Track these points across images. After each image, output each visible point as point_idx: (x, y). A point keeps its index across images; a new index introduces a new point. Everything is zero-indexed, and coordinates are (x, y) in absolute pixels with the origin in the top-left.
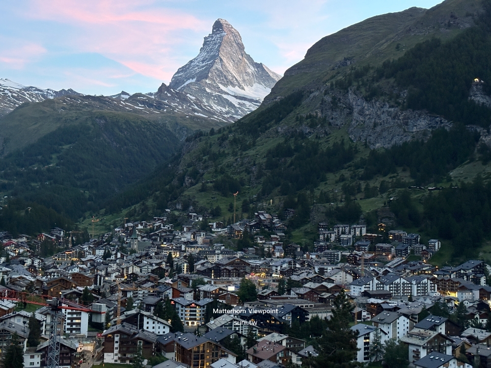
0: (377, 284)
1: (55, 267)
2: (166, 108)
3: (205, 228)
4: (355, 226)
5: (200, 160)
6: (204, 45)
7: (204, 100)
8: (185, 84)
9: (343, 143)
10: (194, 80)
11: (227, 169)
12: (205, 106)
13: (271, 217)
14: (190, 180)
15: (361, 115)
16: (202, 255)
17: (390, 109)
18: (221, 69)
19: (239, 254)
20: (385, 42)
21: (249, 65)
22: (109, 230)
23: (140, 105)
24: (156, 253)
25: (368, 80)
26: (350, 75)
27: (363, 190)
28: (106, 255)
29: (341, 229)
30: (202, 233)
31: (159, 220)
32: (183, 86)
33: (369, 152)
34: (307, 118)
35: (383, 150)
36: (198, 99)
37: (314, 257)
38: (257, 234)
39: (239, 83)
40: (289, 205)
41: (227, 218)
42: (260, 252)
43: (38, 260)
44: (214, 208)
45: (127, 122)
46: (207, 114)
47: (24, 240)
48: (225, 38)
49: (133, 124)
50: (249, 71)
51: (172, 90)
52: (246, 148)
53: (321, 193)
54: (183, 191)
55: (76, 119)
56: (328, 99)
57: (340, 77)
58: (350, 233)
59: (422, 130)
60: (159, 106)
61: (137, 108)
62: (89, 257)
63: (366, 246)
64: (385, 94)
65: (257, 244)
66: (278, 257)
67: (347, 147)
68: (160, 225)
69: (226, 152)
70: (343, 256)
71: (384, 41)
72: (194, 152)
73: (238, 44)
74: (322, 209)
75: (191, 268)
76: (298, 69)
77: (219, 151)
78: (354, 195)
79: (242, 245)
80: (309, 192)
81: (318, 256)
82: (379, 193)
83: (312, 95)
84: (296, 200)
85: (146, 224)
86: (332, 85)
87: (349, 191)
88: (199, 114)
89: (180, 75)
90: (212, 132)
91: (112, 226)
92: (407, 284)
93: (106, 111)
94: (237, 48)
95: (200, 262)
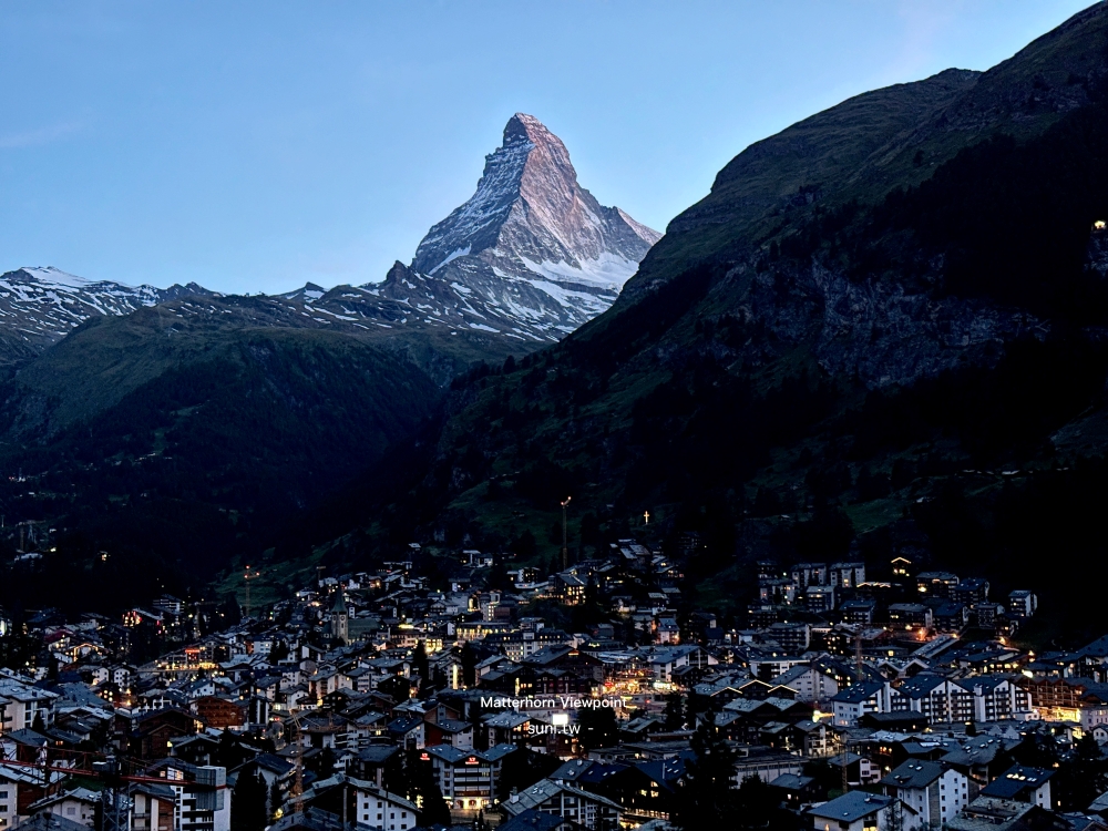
0: (892, 698)
1: (161, 686)
2: (406, 316)
3: (500, 581)
5: (483, 428)
6: (485, 173)
7: (491, 295)
8: (447, 261)
9: (804, 378)
10: (467, 251)
11: (545, 447)
12: (493, 308)
13: (646, 552)
14: (463, 476)
15: (843, 313)
16: (493, 645)
17: (907, 299)
18: (527, 225)
19: (576, 640)
20: (889, 150)
21: (588, 212)
22: (285, 595)
23: (348, 312)
24: (390, 645)
25: (854, 236)
26: (815, 223)
27: (854, 483)
28: (278, 653)
30: (493, 595)
31: (395, 567)
32: (442, 265)
33: (864, 396)
34: (721, 325)
35: (895, 390)
36: (476, 294)
37: (748, 639)
38: (617, 592)
39: (566, 253)
40: (687, 524)
41: (549, 558)
42: (624, 633)
43: (124, 671)
44: (519, 536)
45: (320, 351)
46: (499, 325)
47: (93, 625)
48: (532, 156)
49: (331, 353)
50: (588, 224)
51: (418, 275)
52: (586, 398)
53: (760, 492)
54: (447, 502)
55: (207, 349)
56: (766, 279)
57: (791, 231)
58: (828, 582)
59: (981, 341)
60: (391, 312)
61: (342, 317)
62: (238, 659)
63: (867, 609)
64: (896, 264)
65: (618, 616)
66: (666, 644)
67: (814, 387)
68: (398, 581)
69: (543, 408)
70: (814, 635)
71: (887, 146)
72: (471, 413)
73: (562, 167)
74: (763, 530)
75: (468, 676)
76: (698, 216)
77: (527, 406)
78: (834, 494)
79: (585, 619)
80: (731, 492)
81: (757, 638)
82: (891, 489)
83: (729, 274)
84: (703, 510)
85: (366, 579)
86: (774, 249)
87: (823, 487)
88: (481, 327)
89: (434, 240)
90: (510, 366)
91: (291, 587)
92: (962, 694)
93: (271, 328)
94: (560, 177)
95: (487, 661)
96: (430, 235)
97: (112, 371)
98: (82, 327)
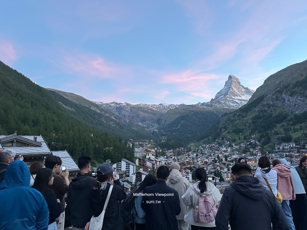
1: (181, 159)
2: (214, 106)
3: (230, 146)
4: (290, 143)
5: (227, 122)
6: (225, 84)
7: (227, 102)
9: (282, 113)
10: (223, 96)
11: (237, 125)
12: (227, 104)
13: (255, 141)
14: (224, 130)
15: (289, 101)
16: (230, 155)
17: (301, 98)
18: (232, 91)
19: (244, 155)
21: (243, 88)
22: (198, 147)
24: (213, 155)
25: (290, 89)
26: (283, 87)
27: (292, 129)
28: (197, 155)
29: (284, 145)
30: (229, 148)
31: (214, 143)
32: (219, 98)
33: (293, 115)
34: (266, 105)
35: (299, 114)
36: (225, 102)
37: (273, 155)
38: (250, 147)
39: (239, 95)
40: (262, 137)
41: (238, 142)
42: (251, 154)
43: (176, 157)
44: (233, 139)
45: (201, 112)
46: (229, 107)
47: (172, 151)
48: (233, 81)
49: (203, 112)
50: (243, 90)
51: (215, 100)
52: (244, 117)
53: (275, 131)
54: (222, 133)
55: (185, 113)
56: (274, 97)
57: (278, 89)
58: (288, 146)
60: (211, 106)
61: (204, 107)
62: (191, 156)
63: (296, 150)
64: (298, 93)
65: (250, 151)
66: (259, 156)
67: (284, 114)
68: (214, 145)
69: (236, 119)
70: (286, 155)
71: (295, 74)
72: (225, 120)
73: (238, 82)
74: (276, 137)
75: (226, 160)
76: (261, 88)
77: (234, 119)
78: (289, 131)
79: (245, 152)
80: (270, 131)
81: (275, 155)
82: (299, 130)
83: (268, 96)
84: (265, 134)
85: (209, 145)
86: (275, 92)
87: (286, 130)
88: (226, 107)
90: (231, 113)
93: (194, 109)
94: (238, 83)
95: (229, 158)
96: (217, 94)
97: (173, 116)
98: (169, 110)
